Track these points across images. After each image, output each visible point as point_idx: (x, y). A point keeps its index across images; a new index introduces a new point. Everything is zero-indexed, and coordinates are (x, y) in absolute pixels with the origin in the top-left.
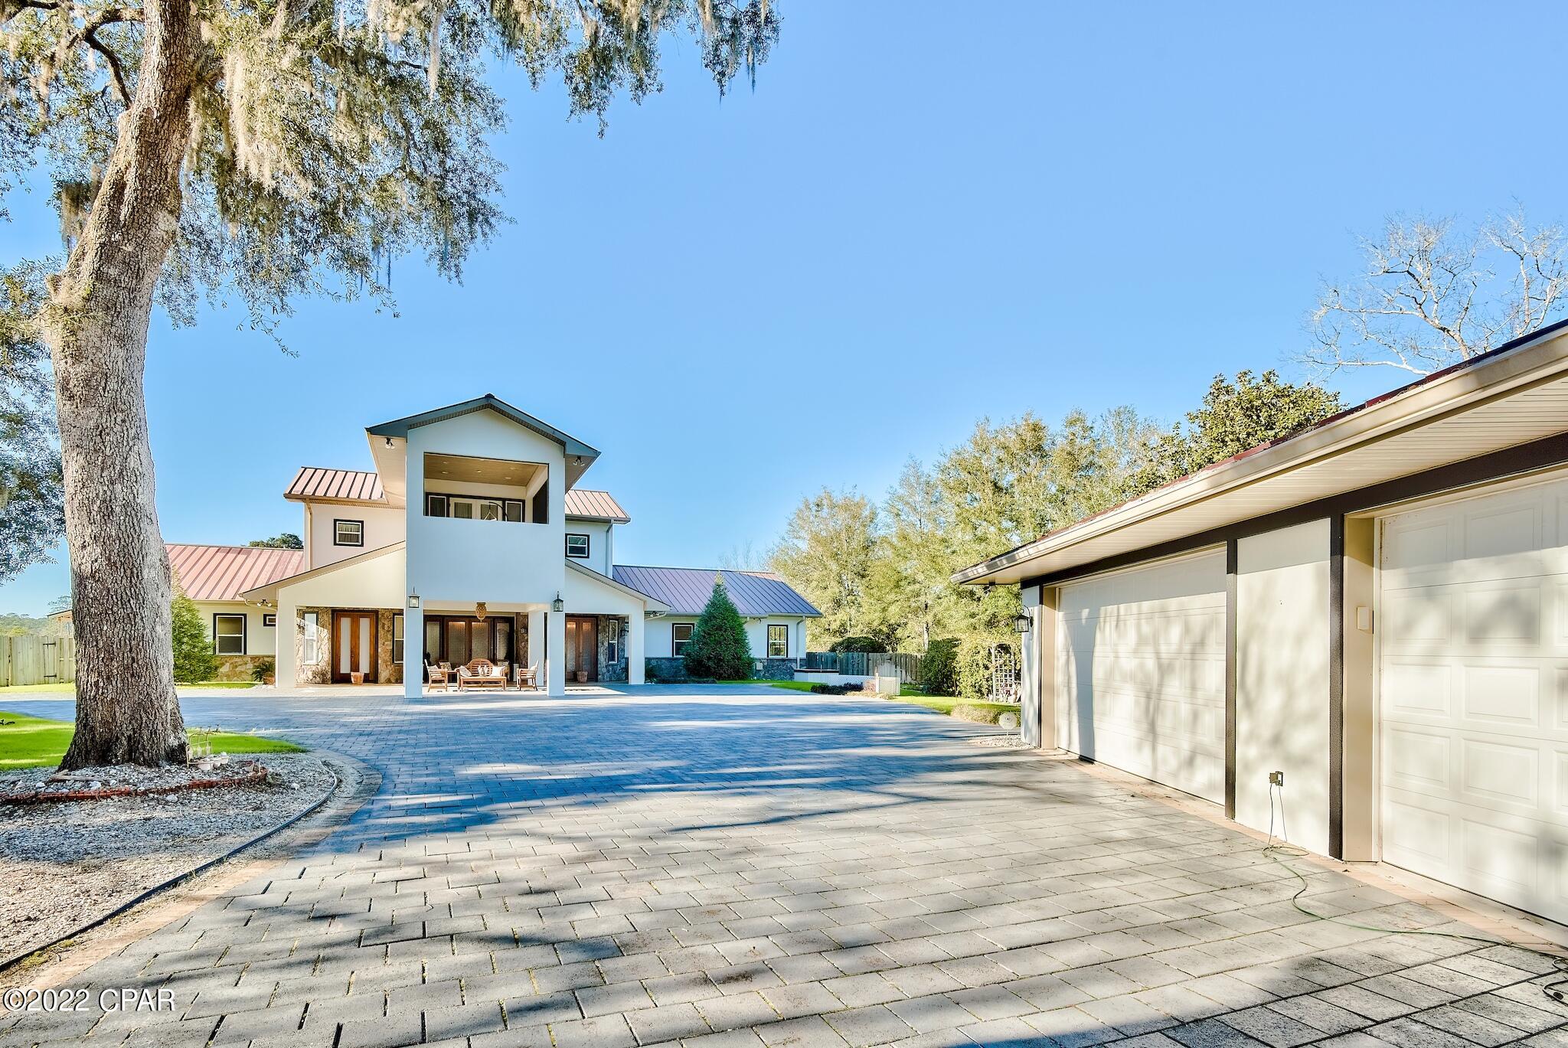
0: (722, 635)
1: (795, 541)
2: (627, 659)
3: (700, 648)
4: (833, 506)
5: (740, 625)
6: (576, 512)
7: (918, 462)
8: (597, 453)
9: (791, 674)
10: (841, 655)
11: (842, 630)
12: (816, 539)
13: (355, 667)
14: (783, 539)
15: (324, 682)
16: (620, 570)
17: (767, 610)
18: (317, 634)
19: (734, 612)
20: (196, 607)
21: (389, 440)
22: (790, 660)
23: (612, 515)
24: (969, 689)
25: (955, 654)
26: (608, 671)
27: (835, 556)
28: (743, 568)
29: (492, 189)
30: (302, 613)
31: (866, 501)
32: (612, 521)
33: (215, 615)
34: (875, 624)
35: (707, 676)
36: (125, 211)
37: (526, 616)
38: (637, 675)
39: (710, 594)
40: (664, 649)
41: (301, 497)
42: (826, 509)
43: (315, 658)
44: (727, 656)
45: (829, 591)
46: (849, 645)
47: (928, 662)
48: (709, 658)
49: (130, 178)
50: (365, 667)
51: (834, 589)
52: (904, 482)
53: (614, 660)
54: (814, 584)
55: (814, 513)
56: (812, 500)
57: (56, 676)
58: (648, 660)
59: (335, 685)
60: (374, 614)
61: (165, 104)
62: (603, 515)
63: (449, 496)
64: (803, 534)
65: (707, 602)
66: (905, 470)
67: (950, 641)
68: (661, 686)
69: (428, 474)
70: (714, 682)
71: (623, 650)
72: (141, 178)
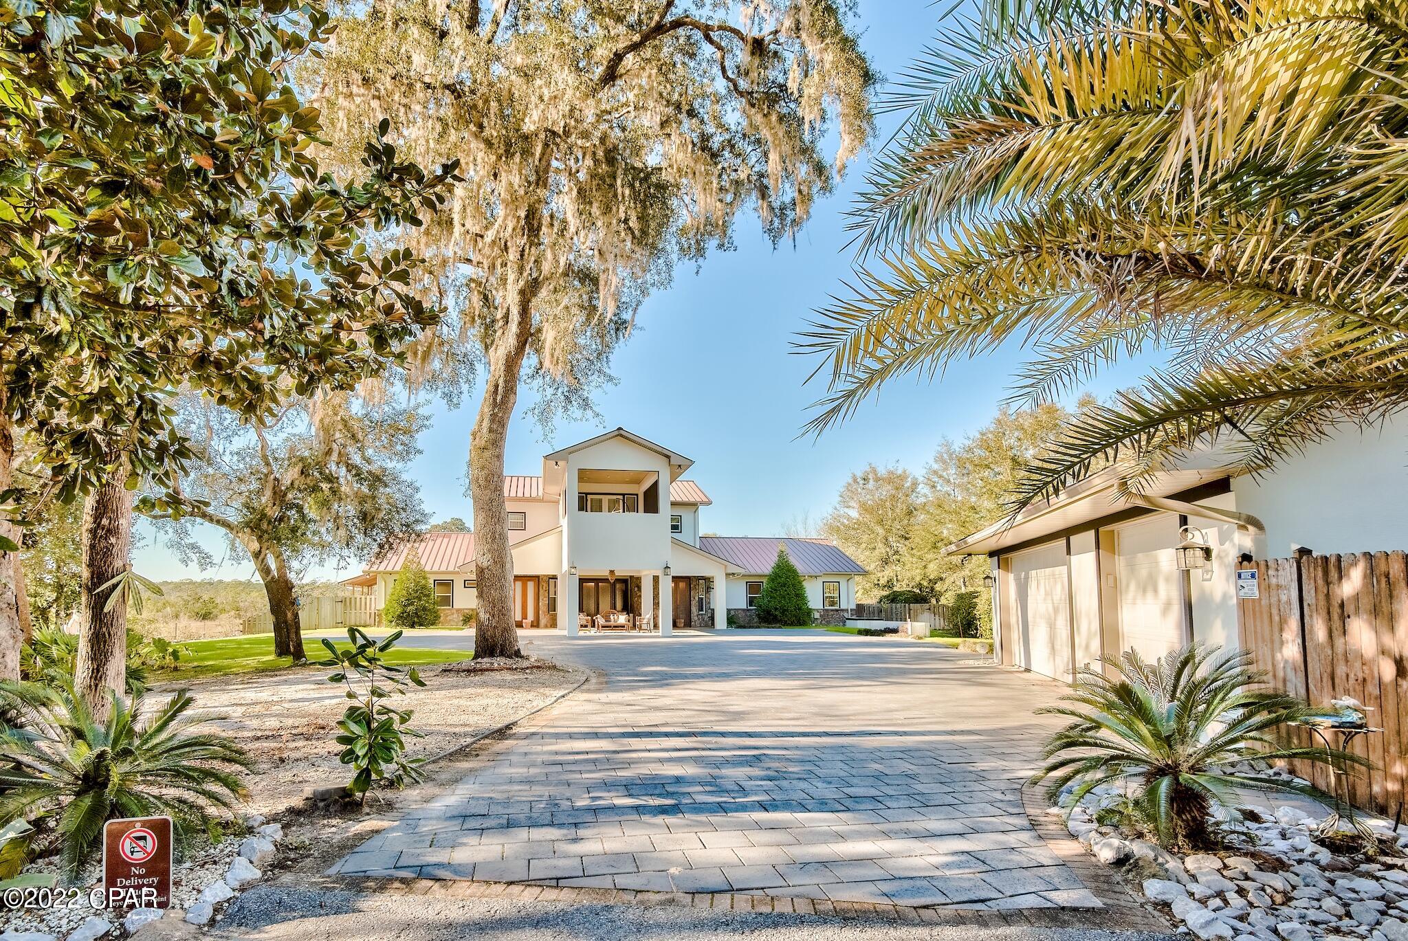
0: (786, 590)
1: (846, 510)
3: (768, 601)
4: (877, 480)
5: (800, 583)
6: (679, 499)
8: (693, 462)
9: (843, 621)
10: (885, 606)
11: (889, 584)
12: (864, 508)
13: (525, 616)
14: (836, 508)
16: (704, 540)
17: (822, 569)
19: (795, 572)
21: (556, 462)
22: (842, 610)
23: (699, 499)
25: (976, 604)
26: (699, 618)
27: (881, 522)
28: (802, 536)
31: (907, 474)
32: (699, 504)
33: (435, 580)
34: (918, 579)
35: (774, 623)
36: (499, 398)
37: (639, 579)
38: (721, 621)
39: (775, 559)
40: (740, 601)
42: (871, 482)
44: (791, 607)
45: (877, 551)
46: (894, 598)
47: (955, 610)
48: (776, 609)
49: (501, 382)
50: (531, 616)
51: (881, 550)
52: (939, 459)
53: (703, 610)
54: (864, 546)
55: (861, 486)
56: (859, 474)
57: (342, 623)
58: (729, 611)
60: (536, 579)
61: (517, 349)
62: (692, 500)
63: (587, 494)
64: (852, 504)
65: (773, 565)
66: (939, 448)
67: (971, 593)
68: (738, 629)
69: (581, 479)
70: (780, 628)
71: (710, 603)
72: (505, 381)
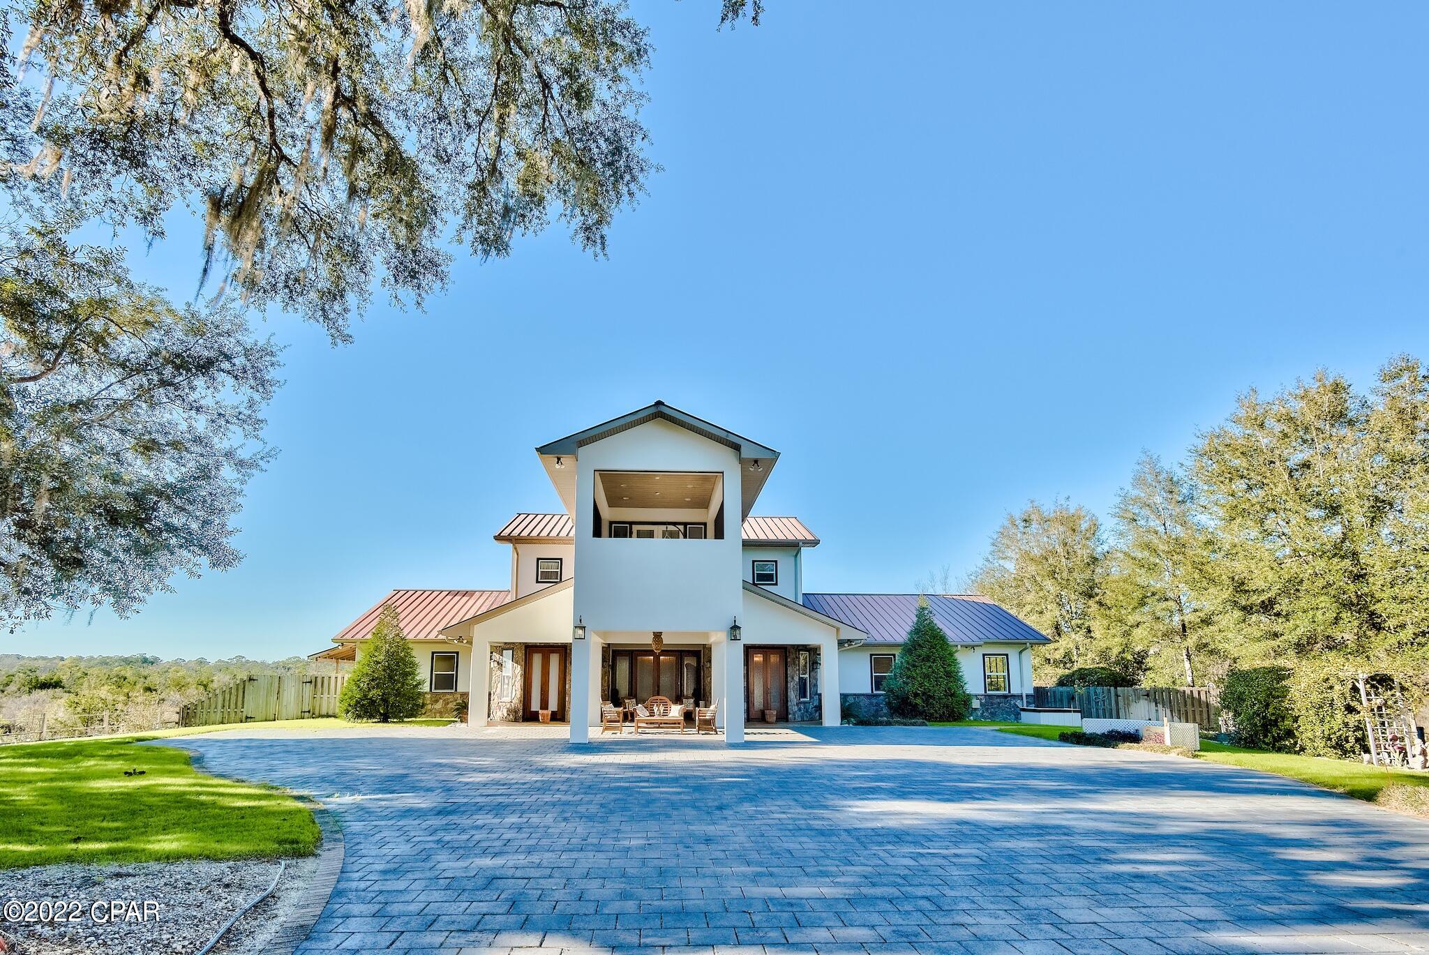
0: (930, 667)
1: (1001, 562)
2: (820, 695)
3: (904, 682)
4: (1044, 521)
5: (951, 654)
6: (763, 537)
7: (1155, 457)
8: (776, 455)
9: (1017, 714)
10: (1080, 689)
11: (1067, 659)
12: (1027, 557)
13: (544, 705)
14: (988, 560)
15: (516, 720)
16: (811, 598)
17: (981, 636)
18: (512, 670)
19: (943, 639)
20: (411, 646)
21: (559, 459)
22: (1013, 696)
23: (800, 537)
24: (1320, 743)
25: (1286, 690)
26: (800, 710)
27: (1052, 575)
28: (945, 591)
29: (638, 138)
30: (499, 648)
31: (1083, 513)
32: (801, 543)
33: (433, 653)
34: (1115, 651)
35: (915, 717)
37: (708, 648)
38: (831, 716)
39: (912, 620)
40: (861, 683)
41: (509, 539)
42: (1034, 525)
43: (510, 695)
44: (939, 693)
45: (1048, 615)
48: (916, 695)
50: (553, 705)
51: (1054, 612)
52: (1139, 481)
53: (805, 696)
54: (1028, 608)
55: (1022, 529)
56: (1018, 515)
57: (309, 712)
58: (844, 697)
59: (525, 724)
62: (791, 537)
63: (631, 523)
64: (1009, 553)
65: (908, 629)
66: (1138, 467)
68: (860, 729)
70: (923, 724)
71: (816, 685)
